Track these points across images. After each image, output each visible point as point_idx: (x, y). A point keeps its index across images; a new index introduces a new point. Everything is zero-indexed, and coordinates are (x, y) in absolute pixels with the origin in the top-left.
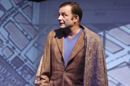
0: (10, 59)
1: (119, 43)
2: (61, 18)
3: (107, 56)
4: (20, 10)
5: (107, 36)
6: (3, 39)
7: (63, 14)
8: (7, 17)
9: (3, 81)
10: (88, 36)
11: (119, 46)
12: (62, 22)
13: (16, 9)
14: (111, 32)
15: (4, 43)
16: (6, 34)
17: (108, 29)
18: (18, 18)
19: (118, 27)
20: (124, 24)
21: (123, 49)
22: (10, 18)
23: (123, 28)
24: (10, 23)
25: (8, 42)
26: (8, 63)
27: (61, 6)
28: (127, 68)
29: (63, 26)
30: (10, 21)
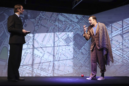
0: (81, 35)
1: (117, 27)
2: (90, 22)
3: (113, 32)
4: (83, 18)
5: (113, 25)
6: (78, 28)
7: (90, 20)
8: (79, 21)
9: (79, 42)
10: (100, 25)
11: (117, 28)
12: (90, 23)
13: (82, 18)
14: (114, 24)
15: (79, 30)
16: (79, 27)
17: (113, 23)
18: (83, 21)
19: (116, 22)
20: (118, 21)
21: (118, 29)
22: (81, 21)
23: (118, 22)
24: (81, 23)
25: (80, 29)
26: (80, 36)
27: (89, 18)
28: (120, 35)
29: (91, 24)
30: (81, 22)
